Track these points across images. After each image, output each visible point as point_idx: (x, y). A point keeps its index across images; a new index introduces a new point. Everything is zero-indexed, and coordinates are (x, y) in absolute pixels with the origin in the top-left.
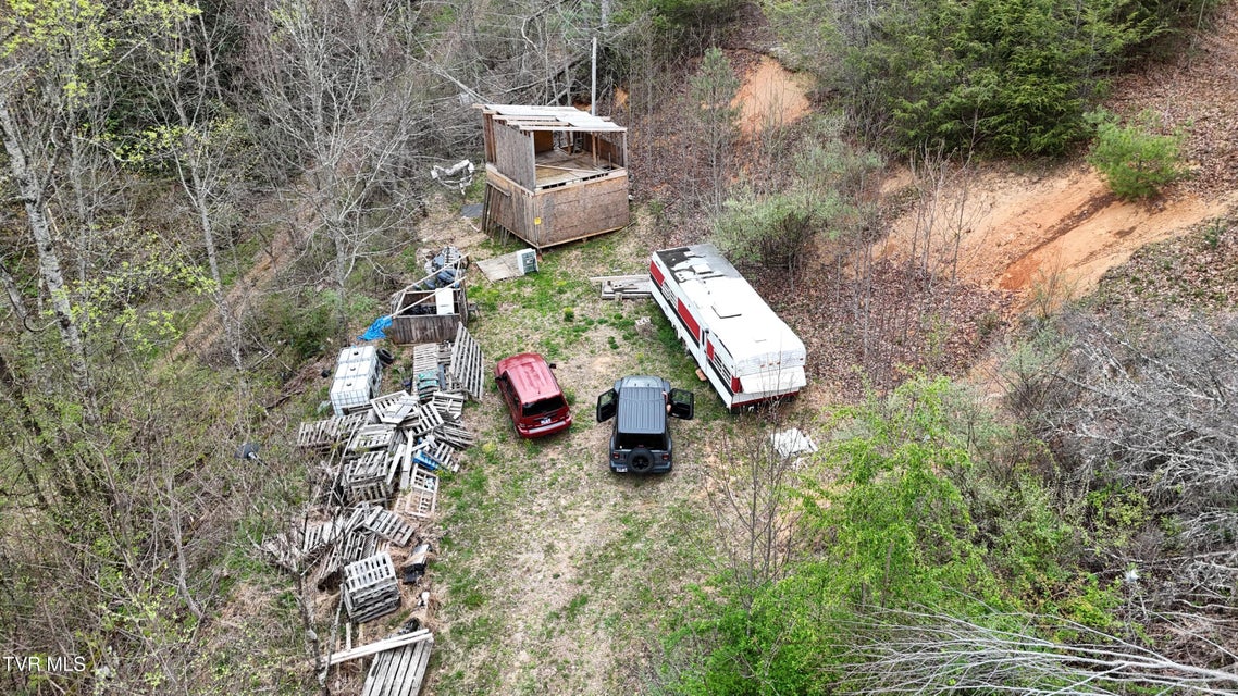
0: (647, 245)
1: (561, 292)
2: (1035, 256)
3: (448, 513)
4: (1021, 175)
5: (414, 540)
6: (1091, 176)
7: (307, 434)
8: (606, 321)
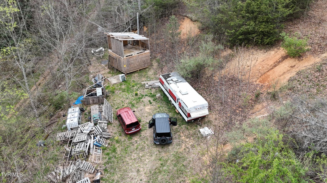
0: (156, 72)
1: (133, 86)
2: (268, 73)
3: (105, 161)
4: (261, 50)
5: (96, 171)
6: (281, 50)
7: (60, 137)
8: (147, 95)
